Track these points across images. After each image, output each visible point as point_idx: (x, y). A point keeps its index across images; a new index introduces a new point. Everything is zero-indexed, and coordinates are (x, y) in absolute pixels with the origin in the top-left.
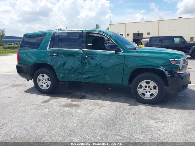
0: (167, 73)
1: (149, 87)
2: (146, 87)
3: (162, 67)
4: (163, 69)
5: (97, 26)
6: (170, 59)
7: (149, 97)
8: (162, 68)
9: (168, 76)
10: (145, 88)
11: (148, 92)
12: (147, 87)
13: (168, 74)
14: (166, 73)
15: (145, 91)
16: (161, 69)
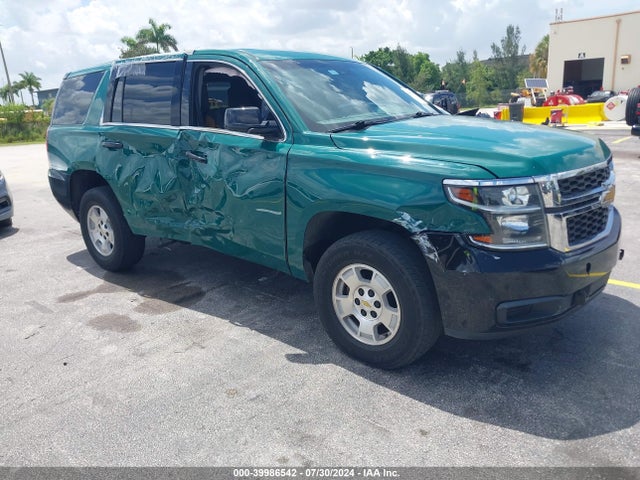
0: (429, 245)
1: (371, 293)
2: (361, 292)
3: (407, 216)
4: (409, 223)
5: (510, 30)
6: (446, 182)
7: (370, 337)
8: (405, 220)
9: (432, 256)
10: (358, 296)
11: (369, 314)
12: (366, 293)
13: (431, 251)
14: (424, 242)
15: (358, 308)
16: (404, 224)
